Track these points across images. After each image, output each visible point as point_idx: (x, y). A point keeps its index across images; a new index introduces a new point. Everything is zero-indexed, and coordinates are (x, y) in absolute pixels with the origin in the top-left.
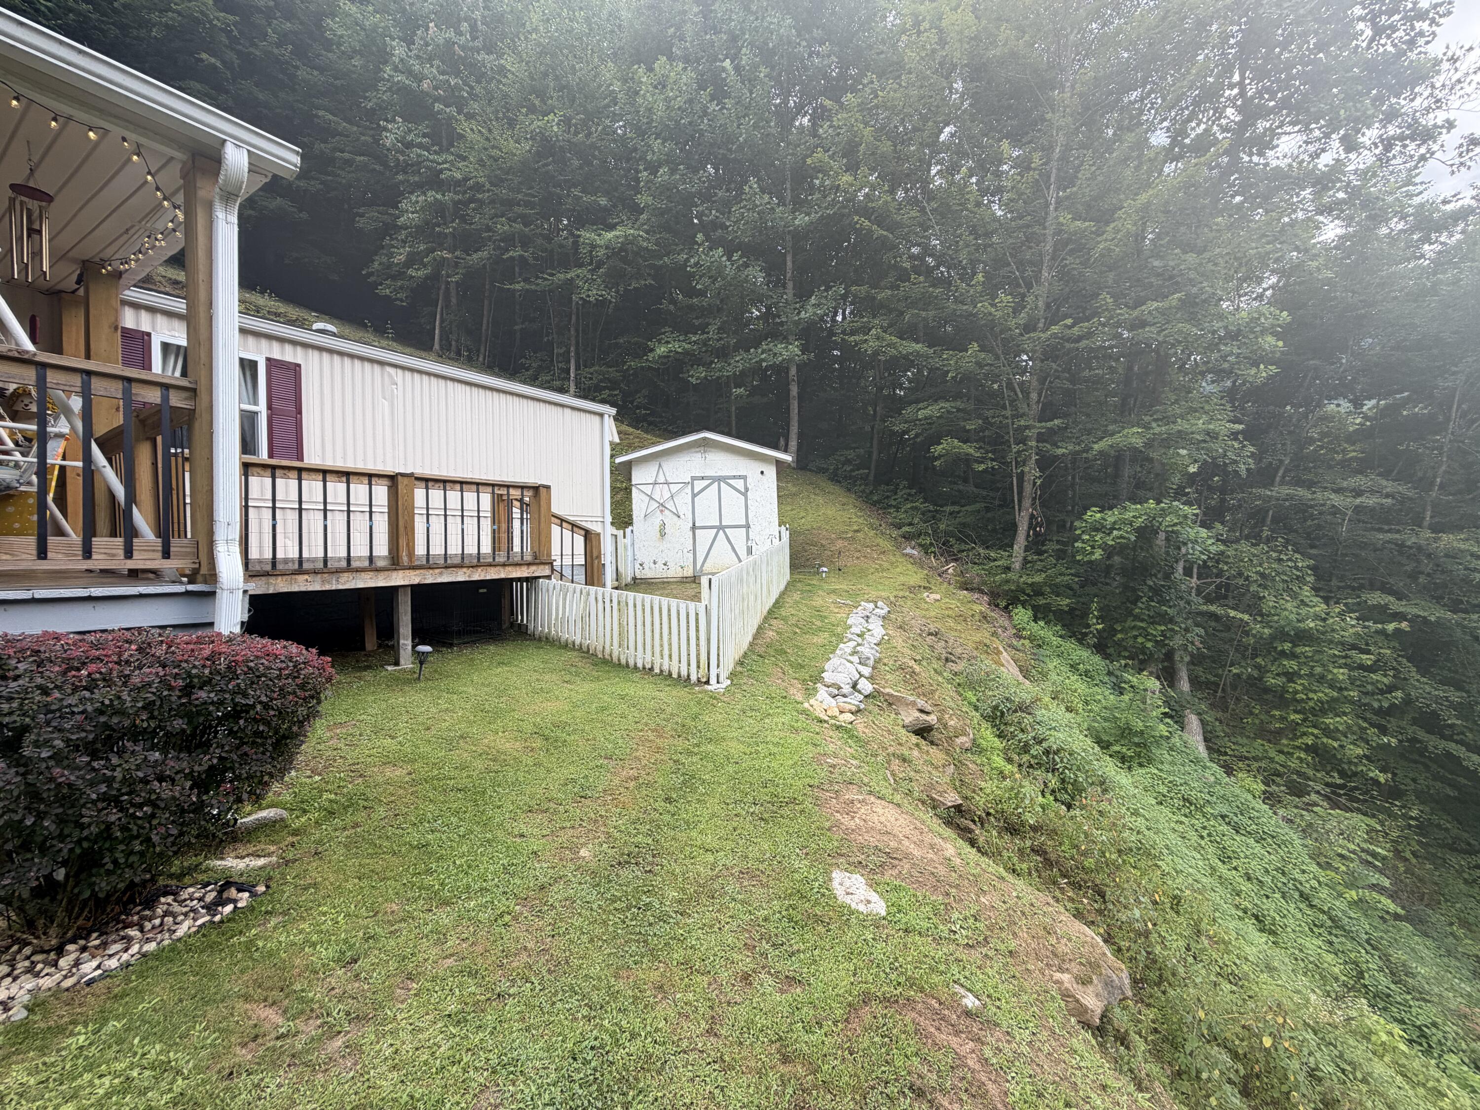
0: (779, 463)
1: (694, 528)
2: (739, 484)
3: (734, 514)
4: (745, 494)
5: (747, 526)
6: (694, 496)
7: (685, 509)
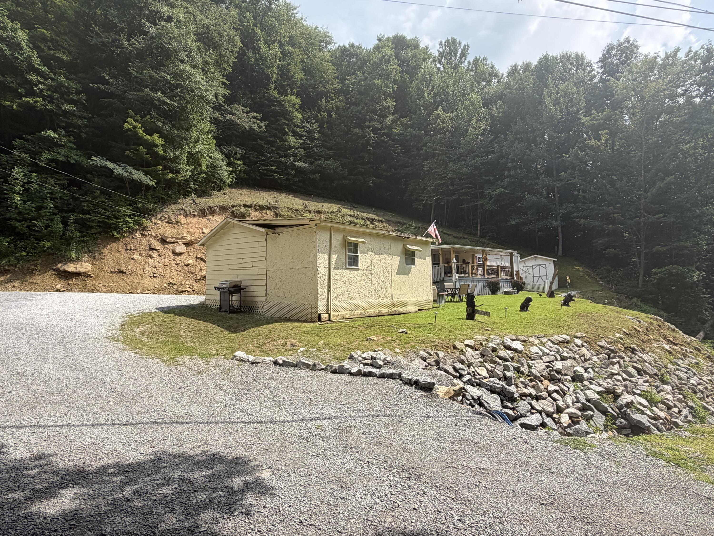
0: (554, 261)
1: (533, 277)
2: (544, 266)
3: (543, 273)
4: (546, 268)
5: (547, 276)
6: (533, 269)
7: (531, 272)
